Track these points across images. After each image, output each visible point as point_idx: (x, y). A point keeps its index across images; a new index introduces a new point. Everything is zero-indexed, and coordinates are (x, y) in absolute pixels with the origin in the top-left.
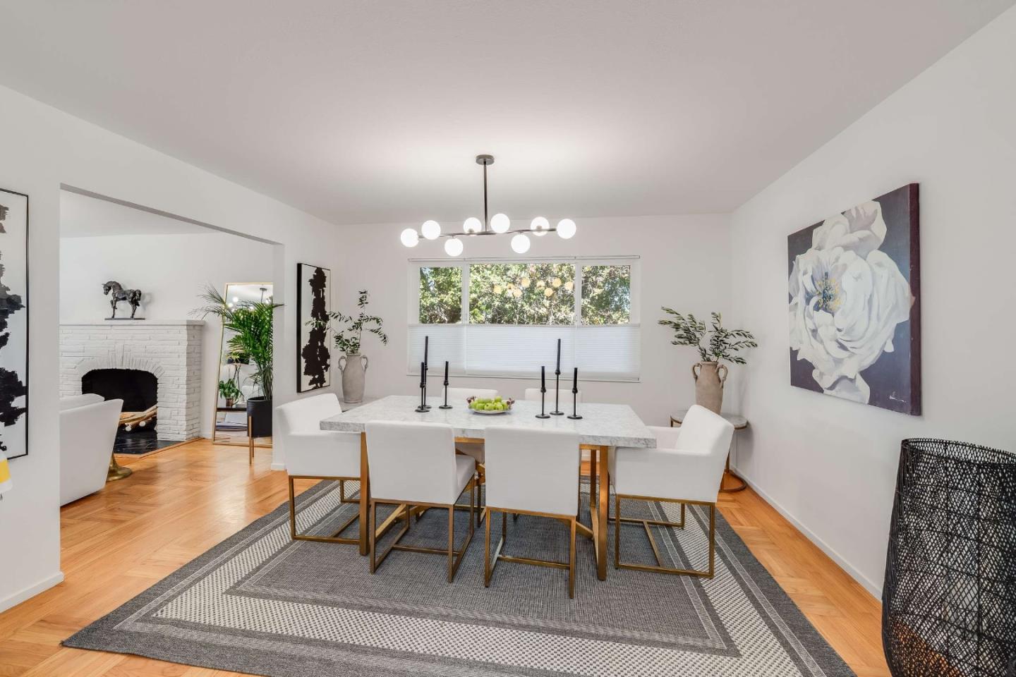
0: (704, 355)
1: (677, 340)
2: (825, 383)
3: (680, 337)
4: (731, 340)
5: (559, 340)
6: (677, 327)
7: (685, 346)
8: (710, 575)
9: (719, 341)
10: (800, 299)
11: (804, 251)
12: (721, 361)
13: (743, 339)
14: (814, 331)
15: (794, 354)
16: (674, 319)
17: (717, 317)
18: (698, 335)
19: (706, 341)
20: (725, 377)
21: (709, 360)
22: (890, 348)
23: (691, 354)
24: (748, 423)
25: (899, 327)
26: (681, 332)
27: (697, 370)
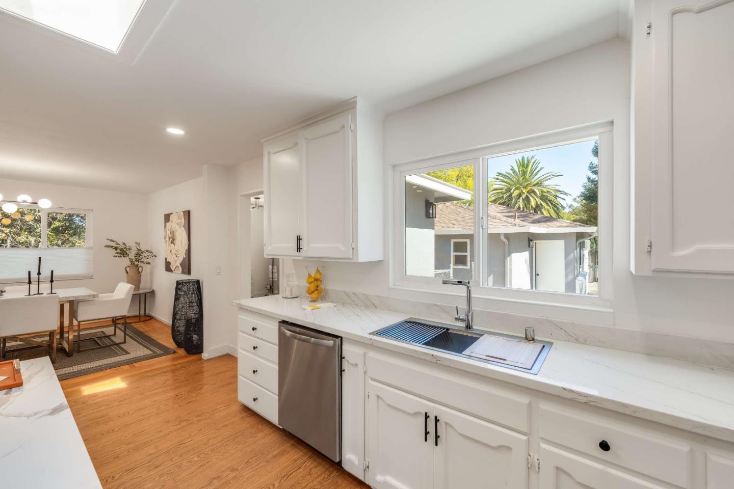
0: (131, 262)
1: (116, 255)
2: (173, 269)
3: (117, 253)
4: (144, 254)
5: (40, 258)
6: (116, 248)
7: (120, 258)
8: (125, 342)
9: (139, 254)
10: (167, 239)
11: (168, 222)
12: (140, 264)
13: (148, 254)
14: (171, 251)
15: (166, 259)
16: (114, 244)
17: (138, 244)
18: (128, 252)
19: (132, 255)
20: (142, 271)
21: (134, 264)
22: (185, 257)
23: (125, 262)
24: (153, 291)
25: (186, 250)
26: (118, 251)
27: (128, 269)
